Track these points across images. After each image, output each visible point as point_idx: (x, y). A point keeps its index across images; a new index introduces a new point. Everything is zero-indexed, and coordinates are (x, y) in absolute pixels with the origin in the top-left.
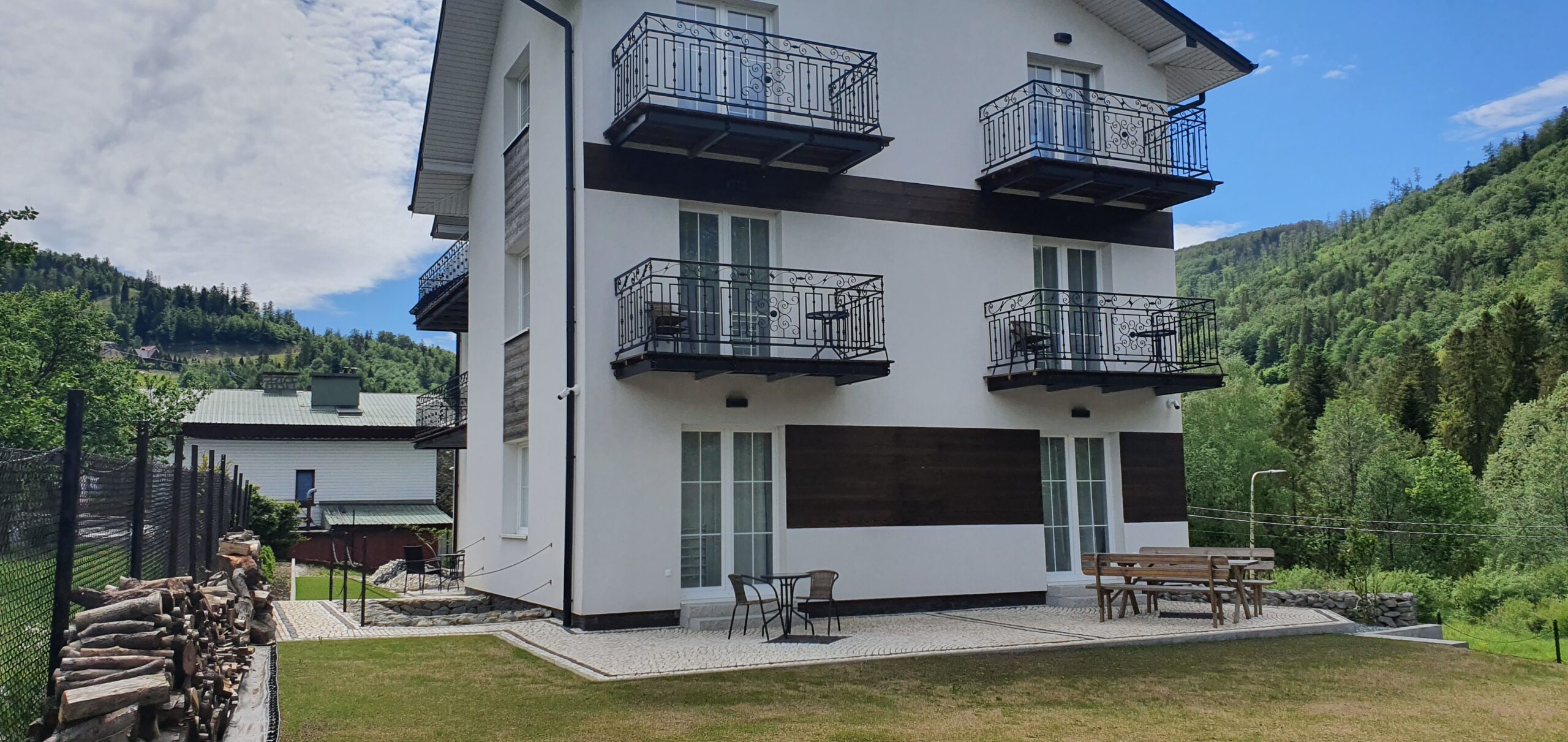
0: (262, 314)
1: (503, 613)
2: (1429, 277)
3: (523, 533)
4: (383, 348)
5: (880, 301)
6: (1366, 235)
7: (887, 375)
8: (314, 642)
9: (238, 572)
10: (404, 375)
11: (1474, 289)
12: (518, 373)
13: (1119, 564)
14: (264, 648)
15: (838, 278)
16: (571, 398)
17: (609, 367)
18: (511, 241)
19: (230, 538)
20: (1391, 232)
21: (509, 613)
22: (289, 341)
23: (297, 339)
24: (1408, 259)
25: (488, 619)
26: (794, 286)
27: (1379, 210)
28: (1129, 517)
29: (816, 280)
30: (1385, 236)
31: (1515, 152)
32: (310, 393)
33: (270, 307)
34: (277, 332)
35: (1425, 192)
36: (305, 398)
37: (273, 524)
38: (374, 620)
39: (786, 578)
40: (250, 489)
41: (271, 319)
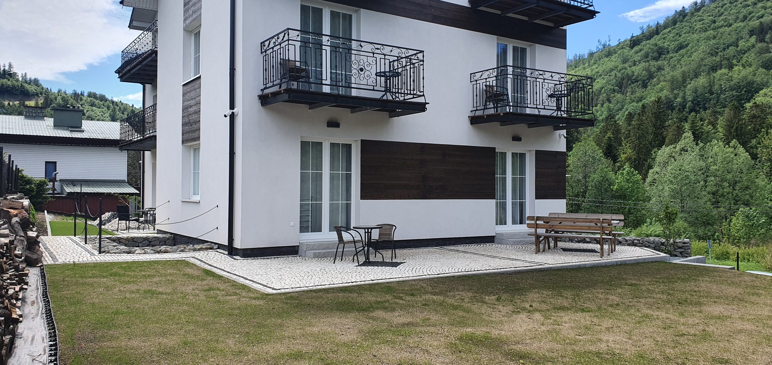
0: (20, 79)
1: (187, 246)
2: (612, 87)
3: (196, 198)
4: (91, 101)
5: (422, 67)
6: (585, 66)
7: (424, 111)
8: (71, 264)
9: (14, 220)
10: (102, 115)
11: (632, 94)
12: (192, 102)
13: (544, 222)
14: (35, 269)
15: (399, 50)
16: (232, 117)
17: (257, 98)
18: (188, 22)
19: (8, 198)
20: (596, 65)
21: (191, 246)
22: (37, 95)
23: (41, 94)
24: (604, 78)
25: (179, 250)
26: (374, 53)
27: (591, 54)
28: (538, 196)
29: (387, 50)
30: (594, 67)
31: (653, 31)
32: (53, 119)
33: (25, 75)
34: (30, 90)
35: (612, 47)
36: (50, 121)
37: (32, 191)
38: (107, 250)
39: (368, 229)
40: (18, 170)
41: (26, 82)
